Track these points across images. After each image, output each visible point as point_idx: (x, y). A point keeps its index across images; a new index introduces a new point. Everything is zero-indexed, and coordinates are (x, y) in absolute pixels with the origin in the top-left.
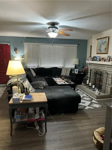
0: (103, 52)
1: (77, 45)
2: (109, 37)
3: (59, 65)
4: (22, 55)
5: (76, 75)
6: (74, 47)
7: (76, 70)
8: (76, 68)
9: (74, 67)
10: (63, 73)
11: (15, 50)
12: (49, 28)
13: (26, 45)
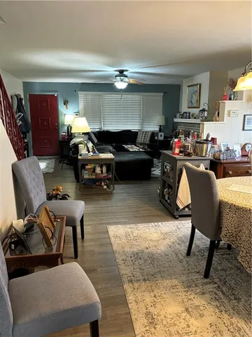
0: (195, 105)
1: (162, 94)
2: (200, 85)
3: (133, 127)
4: (76, 111)
5: (160, 141)
6: (158, 97)
7: (160, 134)
8: (160, 130)
9: (157, 129)
10: (140, 139)
11: (66, 103)
12: (116, 76)
13: (81, 95)
